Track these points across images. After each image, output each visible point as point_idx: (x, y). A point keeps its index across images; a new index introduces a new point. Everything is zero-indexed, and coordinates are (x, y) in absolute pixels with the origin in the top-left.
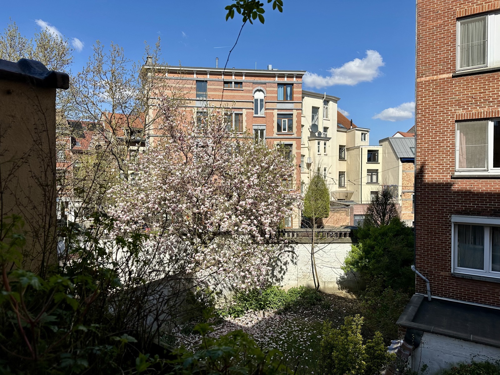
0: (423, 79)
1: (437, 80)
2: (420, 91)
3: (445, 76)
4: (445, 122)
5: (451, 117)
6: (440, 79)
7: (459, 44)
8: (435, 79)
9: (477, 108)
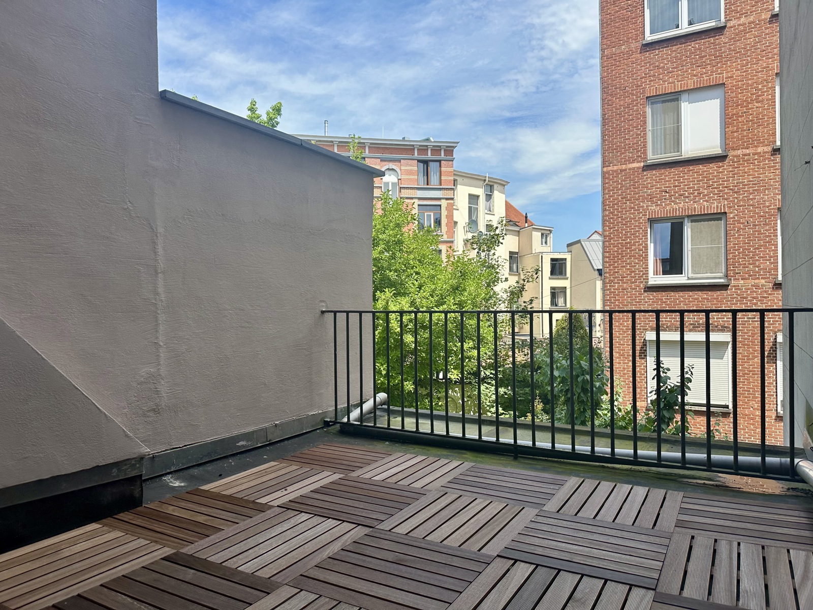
0: (610, 168)
1: (626, 170)
2: (607, 183)
3: (635, 165)
4: (636, 221)
5: (643, 215)
6: (630, 169)
7: (650, 128)
8: (623, 168)
9: (671, 204)
